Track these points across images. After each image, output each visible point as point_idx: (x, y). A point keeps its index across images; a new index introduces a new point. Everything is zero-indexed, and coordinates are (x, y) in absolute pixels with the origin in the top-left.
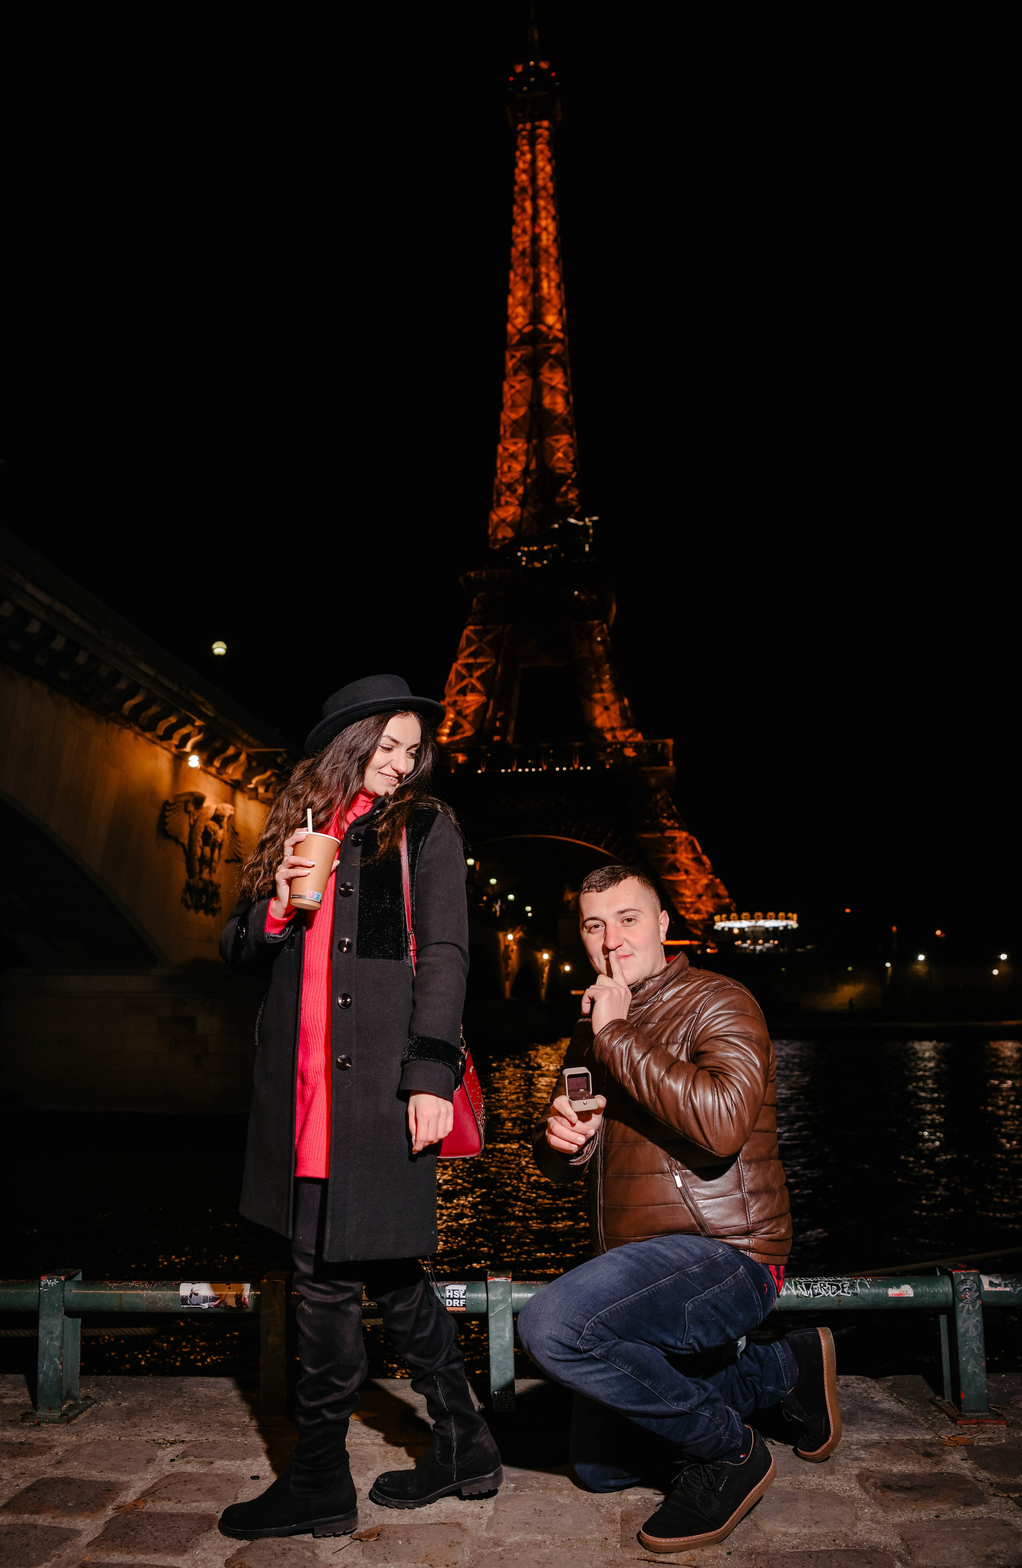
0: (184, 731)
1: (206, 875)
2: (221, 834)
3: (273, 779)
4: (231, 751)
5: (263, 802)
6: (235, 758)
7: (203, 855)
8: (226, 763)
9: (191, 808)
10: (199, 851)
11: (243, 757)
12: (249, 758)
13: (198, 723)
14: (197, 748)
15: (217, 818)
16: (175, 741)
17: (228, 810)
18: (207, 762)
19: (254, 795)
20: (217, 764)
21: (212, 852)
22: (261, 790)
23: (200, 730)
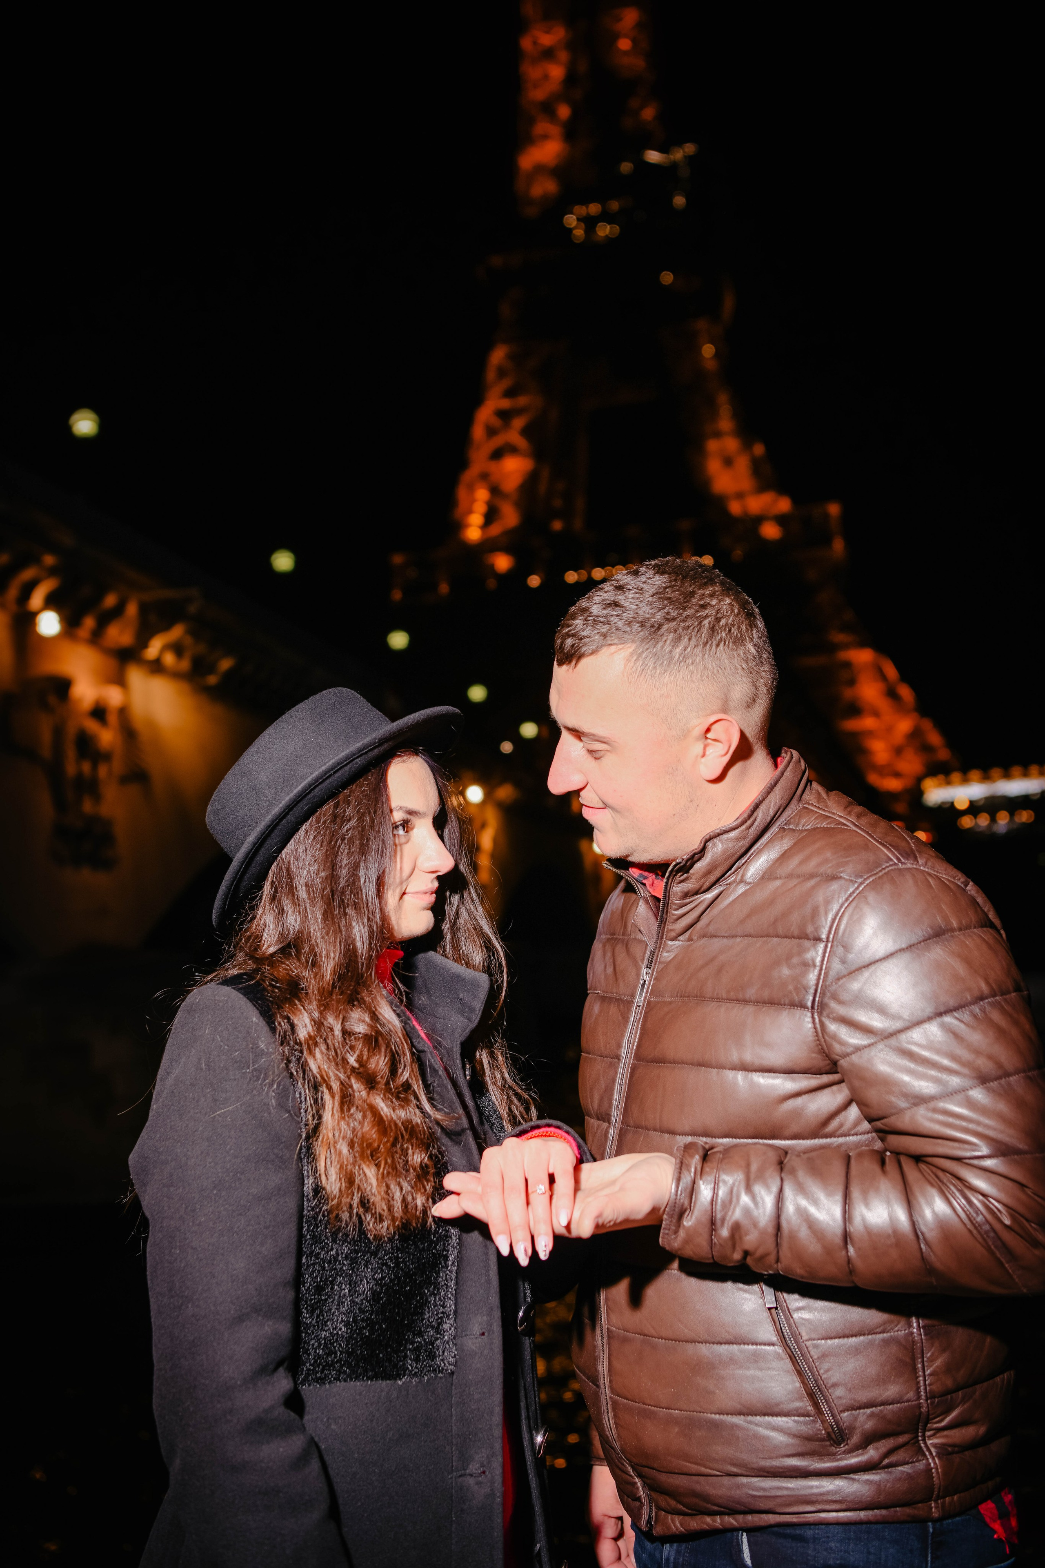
0: (28, 574)
1: (87, 806)
2: (107, 737)
3: (188, 641)
4: (110, 600)
5: (176, 675)
6: (117, 612)
7: (80, 776)
8: (106, 619)
9: (52, 700)
10: (71, 768)
11: (132, 609)
12: (144, 609)
13: (49, 560)
14: (51, 602)
15: (99, 712)
16: (13, 592)
17: (114, 696)
18: (70, 623)
19: (156, 667)
20: (89, 623)
21: (95, 767)
22: (169, 659)
23: (52, 572)
